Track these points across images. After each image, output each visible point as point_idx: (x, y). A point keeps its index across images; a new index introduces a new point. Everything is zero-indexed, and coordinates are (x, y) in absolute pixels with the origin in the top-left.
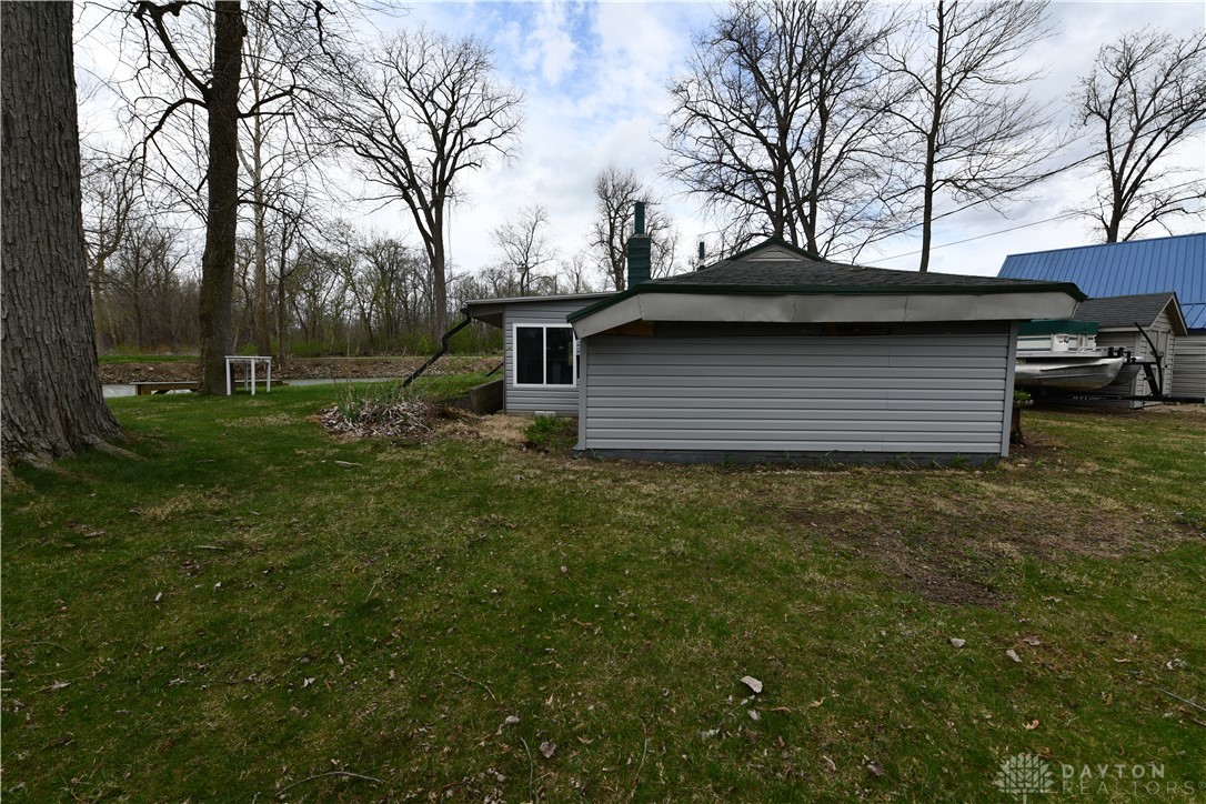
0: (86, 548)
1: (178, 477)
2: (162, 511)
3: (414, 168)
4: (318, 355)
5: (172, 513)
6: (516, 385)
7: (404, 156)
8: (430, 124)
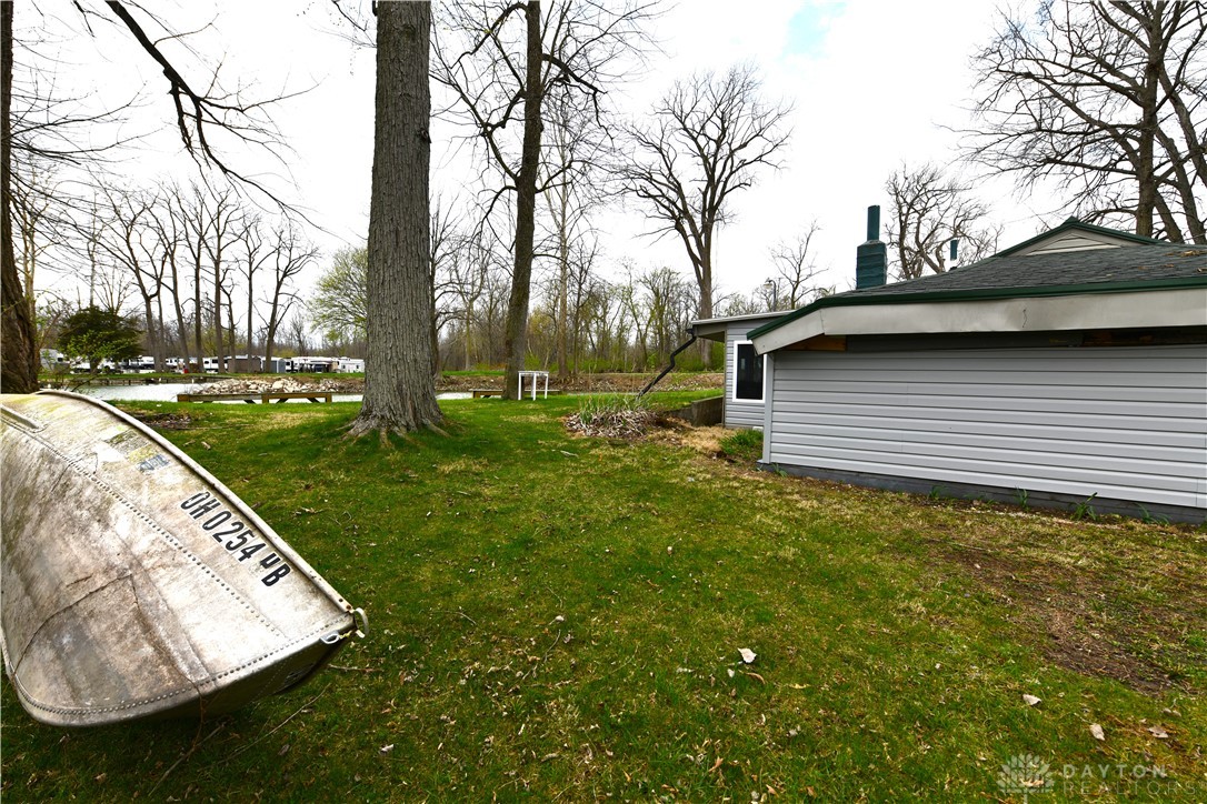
0: (407, 483)
1: (464, 450)
2: (447, 469)
3: (687, 200)
4: (602, 372)
5: (452, 471)
6: (735, 400)
7: (678, 189)
8: (702, 156)
